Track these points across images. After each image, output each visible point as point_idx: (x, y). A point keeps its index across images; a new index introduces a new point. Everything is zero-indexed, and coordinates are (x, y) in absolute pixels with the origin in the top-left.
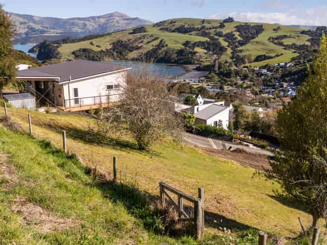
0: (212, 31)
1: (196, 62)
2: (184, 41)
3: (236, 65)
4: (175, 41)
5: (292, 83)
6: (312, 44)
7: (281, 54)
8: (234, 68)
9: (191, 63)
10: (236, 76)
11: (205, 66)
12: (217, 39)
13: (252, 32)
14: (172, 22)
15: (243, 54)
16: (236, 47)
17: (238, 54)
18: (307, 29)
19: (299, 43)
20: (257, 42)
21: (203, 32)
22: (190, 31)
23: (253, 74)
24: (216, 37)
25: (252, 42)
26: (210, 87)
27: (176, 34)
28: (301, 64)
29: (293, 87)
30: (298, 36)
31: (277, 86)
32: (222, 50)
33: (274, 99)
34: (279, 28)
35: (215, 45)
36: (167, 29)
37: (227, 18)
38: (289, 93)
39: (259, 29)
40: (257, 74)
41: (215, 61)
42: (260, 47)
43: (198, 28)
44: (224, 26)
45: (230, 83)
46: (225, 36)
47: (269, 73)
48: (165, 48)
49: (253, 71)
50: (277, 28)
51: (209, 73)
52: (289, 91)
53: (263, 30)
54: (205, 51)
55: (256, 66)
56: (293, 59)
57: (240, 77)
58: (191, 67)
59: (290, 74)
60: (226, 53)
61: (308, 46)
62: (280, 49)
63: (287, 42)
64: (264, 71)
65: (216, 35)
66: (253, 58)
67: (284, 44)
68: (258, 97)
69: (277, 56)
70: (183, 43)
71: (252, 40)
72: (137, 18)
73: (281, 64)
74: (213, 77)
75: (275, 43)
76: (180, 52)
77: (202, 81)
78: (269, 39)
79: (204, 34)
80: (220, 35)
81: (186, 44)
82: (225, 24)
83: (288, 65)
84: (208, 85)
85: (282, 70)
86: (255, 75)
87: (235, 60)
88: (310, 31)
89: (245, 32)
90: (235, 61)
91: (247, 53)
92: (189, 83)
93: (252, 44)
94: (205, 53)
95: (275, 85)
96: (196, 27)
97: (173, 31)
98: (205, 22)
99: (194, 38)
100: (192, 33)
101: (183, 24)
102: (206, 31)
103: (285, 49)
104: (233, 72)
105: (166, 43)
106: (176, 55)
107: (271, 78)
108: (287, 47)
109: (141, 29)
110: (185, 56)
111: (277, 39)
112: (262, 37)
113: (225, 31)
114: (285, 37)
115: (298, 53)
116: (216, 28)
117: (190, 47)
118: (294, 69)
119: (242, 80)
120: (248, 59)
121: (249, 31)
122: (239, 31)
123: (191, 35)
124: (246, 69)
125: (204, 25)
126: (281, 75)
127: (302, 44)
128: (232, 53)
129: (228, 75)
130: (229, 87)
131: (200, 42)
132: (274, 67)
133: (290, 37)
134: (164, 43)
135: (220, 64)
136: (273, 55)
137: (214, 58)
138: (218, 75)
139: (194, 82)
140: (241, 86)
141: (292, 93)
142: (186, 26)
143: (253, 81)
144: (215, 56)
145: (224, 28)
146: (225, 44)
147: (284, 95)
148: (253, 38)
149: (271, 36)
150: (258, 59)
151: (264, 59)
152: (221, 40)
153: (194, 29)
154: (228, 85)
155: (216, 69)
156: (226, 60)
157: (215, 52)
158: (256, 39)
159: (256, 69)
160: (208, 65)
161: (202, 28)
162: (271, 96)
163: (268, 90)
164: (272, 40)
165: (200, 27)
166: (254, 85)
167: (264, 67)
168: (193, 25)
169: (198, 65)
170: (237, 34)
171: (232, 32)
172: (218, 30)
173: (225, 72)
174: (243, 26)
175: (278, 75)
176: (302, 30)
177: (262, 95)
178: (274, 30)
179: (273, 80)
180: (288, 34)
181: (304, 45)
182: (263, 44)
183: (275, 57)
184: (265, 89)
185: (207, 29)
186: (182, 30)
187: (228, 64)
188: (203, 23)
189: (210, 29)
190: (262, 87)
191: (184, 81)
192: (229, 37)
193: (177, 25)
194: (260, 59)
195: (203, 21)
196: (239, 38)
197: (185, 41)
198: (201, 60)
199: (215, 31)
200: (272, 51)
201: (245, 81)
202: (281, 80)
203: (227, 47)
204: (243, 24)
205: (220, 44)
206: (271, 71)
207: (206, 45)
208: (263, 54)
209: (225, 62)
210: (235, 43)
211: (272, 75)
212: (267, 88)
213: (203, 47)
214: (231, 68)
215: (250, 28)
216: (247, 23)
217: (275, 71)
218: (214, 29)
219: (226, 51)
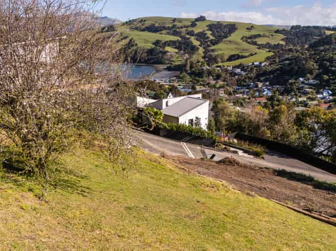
0: (184, 30)
1: (167, 62)
2: (154, 41)
3: (208, 65)
4: (145, 41)
5: (268, 83)
6: (286, 43)
7: (256, 54)
8: (206, 67)
9: (161, 63)
10: (209, 76)
11: (176, 66)
12: (189, 38)
13: (225, 31)
14: (142, 21)
15: (216, 53)
16: (208, 46)
17: (209, 53)
18: (281, 29)
19: (273, 42)
20: (230, 41)
21: (174, 31)
22: (161, 30)
23: (226, 74)
24: (188, 36)
25: (225, 41)
26: (182, 87)
27: (147, 33)
28: (276, 63)
29: (269, 87)
30: (272, 35)
31: (251, 86)
32: (194, 49)
33: (249, 99)
34: (252, 27)
35: (186, 44)
36: (136, 29)
37: (199, 16)
38: (265, 93)
39: (232, 27)
40: (231, 73)
41: (186, 60)
42: (233, 46)
43: (169, 27)
44: (196, 25)
45: (202, 83)
46: (196, 35)
47: (243, 73)
48: (135, 48)
49: (227, 70)
50: (251, 27)
51: (181, 73)
52: (264, 91)
53: (236, 29)
54: (176, 51)
55: (230, 66)
56: (268, 58)
57: (213, 77)
59: (265, 73)
60: (197, 53)
61: (282, 45)
62: (254, 48)
63: (260, 41)
64: (238, 71)
65: (187, 34)
66: (226, 58)
67: (258, 43)
68: (232, 97)
69: (252, 55)
70: (154, 42)
71: (225, 39)
72: (106, 17)
73: (255, 63)
74: (184, 76)
75: (249, 43)
76: (150, 52)
77: (173, 80)
78: (242, 39)
79: (175, 33)
80: (191, 33)
81: (157, 43)
82: (197, 23)
83: (263, 64)
84: (179, 85)
85: (256, 70)
86: (228, 74)
87: (207, 59)
88: (284, 30)
89: (217, 32)
90: (207, 61)
91: (220, 52)
92: (159, 83)
93: (224, 43)
94: (176, 53)
95: (249, 85)
96: (167, 26)
97: (143, 30)
98: (176, 21)
99: (165, 37)
100: (163, 32)
101: (153, 23)
102: (178, 30)
103: (259, 48)
104: (206, 72)
105: (136, 42)
106: (146, 54)
107: (246, 78)
108: (261, 47)
109: (111, 28)
110: (155, 55)
111: (250, 38)
112: (235, 37)
113: (196, 30)
114: (259, 36)
115: (273, 52)
116: (187, 27)
117: (160, 46)
118: (270, 69)
119: (214, 80)
120: (221, 59)
121: (221, 30)
122: (211, 30)
123: (161, 34)
124: (219, 69)
125: (175, 23)
126: (255, 75)
127: (276, 43)
128: (204, 52)
129: (200, 74)
130: (201, 87)
131: (170, 41)
132: (248, 67)
133: (264, 36)
134: (134, 42)
135: (192, 63)
136: (247, 54)
137: (185, 58)
138: (190, 74)
139: (165, 82)
140: (214, 86)
141: (267, 94)
142: (157, 25)
143: (226, 81)
144: (186, 55)
145: (196, 27)
146: (196, 43)
147: (259, 95)
148: (226, 37)
149: (245, 35)
150: (231, 58)
151: (238, 59)
152: (193, 39)
153: (164, 28)
154: (201, 85)
155: (188, 68)
156: (198, 60)
157: (186, 51)
158: (229, 38)
159: (229, 68)
160: (179, 65)
161: (173, 26)
162: (245, 96)
163: (242, 90)
164: (245, 39)
165: (170, 26)
166: (227, 85)
167: (238, 67)
168: (163, 23)
169: (169, 65)
170: (209, 33)
171: (204, 31)
172: (190, 29)
173: (197, 72)
174: (215, 25)
175: (252, 75)
176: (276, 29)
177: (237, 95)
178: (248, 29)
179: (247, 80)
180: (262, 33)
181: (278, 44)
182: (236, 43)
183: (248, 56)
184: (239, 89)
185: (178, 28)
186: (152, 29)
187: (200, 64)
188: (174, 22)
189: (182, 27)
190: (235, 87)
192: (201, 36)
193: (148, 24)
194: (233, 58)
195: (174, 20)
196: (212, 37)
197: (156, 40)
198: (172, 59)
199: (186, 30)
200: (246, 50)
201: (218, 81)
202: (256, 80)
203: (198, 47)
204: (216, 23)
205: (192, 43)
206: (245, 71)
207: (177, 44)
208: (236, 53)
209: (196, 61)
210: (207, 42)
211: (246, 74)
212: (241, 88)
213: (174, 46)
214: (203, 67)
215: (223, 27)
216: (219, 22)
217: (249, 71)
218: (186, 28)
219: (198, 51)
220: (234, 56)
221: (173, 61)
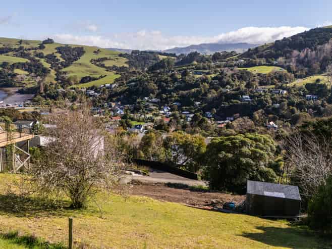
0: (32, 51)
1: (18, 85)
3: (62, 87)
5: (119, 103)
6: (130, 66)
7: (105, 76)
8: (60, 90)
9: (11, 86)
10: (64, 98)
11: (29, 89)
12: (39, 60)
13: (74, 54)
15: (68, 75)
16: (59, 68)
17: (62, 75)
18: (123, 53)
19: (119, 65)
20: (80, 64)
21: (22, 53)
22: (7, 52)
24: (37, 58)
25: (75, 63)
28: (124, 84)
29: (121, 107)
30: (117, 59)
32: (45, 72)
34: (99, 50)
35: (37, 67)
37: (47, 39)
38: (119, 112)
39: (80, 51)
41: (39, 83)
42: (83, 69)
43: (15, 49)
44: (44, 47)
46: (46, 57)
47: (97, 94)
49: (81, 92)
50: (97, 51)
51: (35, 96)
52: (118, 110)
53: (85, 52)
54: (27, 73)
56: (116, 80)
58: (12, 90)
59: (116, 94)
60: (49, 75)
61: (126, 67)
62: (102, 71)
63: (108, 64)
64: (92, 92)
65: (36, 56)
66: (79, 80)
67: (105, 65)
69: (101, 77)
71: (74, 62)
73: (106, 85)
74: (39, 100)
75: (97, 65)
77: (27, 104)
78: (91, 61)
79: (23, 55)
80: (41, 56)
81: (4, 65)
82: (45, 45)
83: (113, 86)
84: (36, 109)
85: (108, 91)
87: (60, 81)
88: (126, 54)
89: (66, 54)
90: (60, 83)
91: (71, 75)
92: (13, 108)
93: (75, 66)
94: (27, 75)
95: (103, 106)
96: (14, 48)
98: (23, 42)
99: (12, 59)
100: (10, 53)
102: (25, 52)
103: (107, 70)
104: (61, 94)
107: (100, 99)
108: (109, 69)
110: (4, 78)
111: (98, 61)
112: (85, 59)
113: (46, 53)
114: (106, 59)
115: (120, 74)
116: (36, 49)
117: (8, 69)
118: (119, 90)
120: (74, 81)
121: (70, 53)
122: (60, 53)
123: (7, 55)
124: (73, 90)
125: (22, 45)
126: (108, 96)
127: (121, 66)
128: (56, 75)
131: (19, 63)
132: (100, 88)
133: (110, 59)
135: (45, 86)
136: (98, 76)
137: (37, 80)
138: (44, 97)
139: (19, 106)
141: (120, 113)
142: (2, 46)
144: (39, 77)
145: (45, 50)
146: (47, 65)
147: (114, 114)
148: (76, 60)
149: (93, 58)
150: (84, 80)
151: (90, 81)
152: (42, 61)
153: (10, 50)
155: (42, 91)
156: (51, 82)
157: (37, 73)
158: (79, 61)
159: (83, 90)
160: (32, 88)
161: (20, 48)
162: (102, 116)
164: (94, 62)
165: (17, 47)
167: (92, 88)
168: (9, 45)
169: (20, 88)
170: (58, 56)
171: (53, 54)
172: (39, 51)
173: (53, 94)
174: (64, 48)
175: (105, 96)
176: (119, 53)
177: (95, 116)
178: (95, 52)
179: (101, 101)
180: (108, 57)
181: (123, 66)
182: (86, 66)
184: (95, 109)
185: (26, 50)
187: (54, 86)
188: (20, 44)
189: (29, 49)
190: (93, 108)
191: (7, 105)
192: (51, 58)
194: (85, 80)
195: (21, 42)
197: (2, 62)
198: (23, 82)
199: (35, 52)
200: (96, 72)
201: (75, 102)
202: (109, 100)
203: (50, 69)
204: (64, 46)
205: (43, 66)
206: (98, 92)
207: (27, 67)
208: (88, 75)
209: (50, 83)
210: (58, 64)
211: (100, 95)
212: (98, 109)
213: (24, 69)
214: (58, 90)
215: (71, 50)
216: (67, 45)
217: (102, 92)
218: (34, 50)
219: (50, 73)
220: (86, 78)
221: (24, 83)
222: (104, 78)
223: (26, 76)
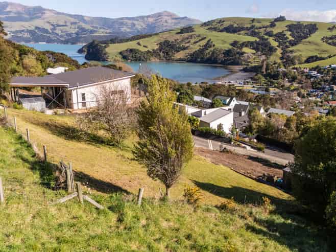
0: (262, 30)
1: (243, 63)
2: (232, 41)
3: (284, 66)
4: (222, 42)
7: (334, 55)
8: (282, 69)
9: (238, 64)
10: (284, 78)
11: (252, 67)
12: (267, 39)
13: (305, 32)
14: (221, 21)
15: (294, 54)
16: (287, 47)
17: (288, 54)
20: (310, 42)
21: (253, 31)
22: (239, 31)
23: (302, 76)
24: (266, 37)
25: (304, 42)
26: (256, 89)
27: (225, 34)
31: (326, 89)
32: (272, 50)
33: (321, 102)
34: (334, 27)
35: (264, 45)
36: (215, 29)
37: (279, 17)
39: (313, 28)
40: (307, 76)
41: (263, 62)
42: (314, 47)
43: (247, 28)
44: (275, 25)
45: (277, 85)
46: (275, 35)
47: (319, 76)
48: (212, 49)
49: (303, 72)
50: (332, 27)
51: (256, 75)
53: (317, 29)
54: (254, 51)
55: (306, 67)
57: (288, 78)
58: (237, 68)
60: (275, 53)
64: (315, 73)
65: (266, 34)
66: (304, 59)
68: (304, 100)
69: (330, 57)
70: (231, 43)
71: (304, 40)
72: (186, 17)
73: (332, 65)
74: (259, 78)
75: (329, 44)
76: (227, 53)
77: (247, 82)
78: (323, 39)
79: (254, 34)
80: (270, 34)
81: (234, 44)
82: (276, 23)
84: (254, 87)
85: (333, 73)
86: (304, 77)
87: (285, 60)
89: (297, 32)
90: (283, 62)
91: (298, 54)
92: (233, 85)
93: (304, 44)
94: (254, 54)
95: (324, 88)
96: (245, 26)
97: (221, 31)
98: (255, 21)
99: (243, 38)
100: (242, 32)
101: (232, 23)
102: (256, 30)
104: (281, 74)
105: (214, 43)
106: (223, 55)
107: (321, 81)
109: (189, 29)
110: (232, 56)
111: (331, 38)
112: (316, 37)
113: (275, 31)
116: (266, 27)
117: (237, 47)
119: (289, 82)
120: (299, 60)
121: (301, 31)
122: (290, 31)
123: (239, 34)
124: (295, 70)
125: (253, 24)
126: (331, 77)
128: (282, 53)
129: (275, 76)
130: (276, 89)
131: (248, 42)
132: (324, 69)
134: (212, 42)
135: (267, 65)
136: (325, 56)
137: (262, 59)
138: (265, 76)
139: (240, 84)
140: (288, 89)
142: (235, 25)
143: (302, 84)
144: (263, 56)
145: (275, 27)
146: (275, 44)
147: (333, 98)
148: (305, 38)
149: (325, 36)
150: (309, 60)
151: (316, 61)
152: (271, 40)
153: (243, 29)
154: (275, 87)
155: (264, 70)
156: (275, 61)
157: (264, 52)
158: (309, 39)
159: (305, 70)
160: (256, 66)
161: (251, 27)
162: (319, 100)
163: (317, 93)
164: (325, 39)
165: (249, 26)
166: (302, 87)
167: (314, 69)
168: (242, 24)
169: (245, 66)
170: (288, 34)
171: (283, 32)
172: (269, 29)
173: (273, 73)
174: (295, 25)
175: (328, 77)
177: (310, 98)
178: (329, 29)
179: (323, 83)
182: (316, 44)
183: (327, 58)
184: (313, 91)
185: (257, 28)
186: (230, 30)
187: (276, 65)
188: (253, 23)
189: (260, 28)
190: (310, 90)
191: (229, 82)
192: (280, 37)
193: (226, 24)
194: (311, 59)
195: (253, 20)
196: (291, 38)
197: (233, 41)
198: (249, 60)
199: (265, 30)
200: (326, 51)
201: (293, 83)
202: (332, 83)
203: (277, 48)
204: (296, 23)
205: (270, 44)
206: (321, 73)
207: (255, 45)
208: (314, 55)
209: (273, 62)
210: (286, 43)
211: (322, 77)
212: (315, 92)
213: (252, 47)
214: (279, 69)
215: (303, 27)
216: (299, 22)
217: (325, 73)
218: (264, 29)
219: (276, 52)
220: (312, 57)
221: (250, 62)
222: (333, 58)
223: (252, 55)
